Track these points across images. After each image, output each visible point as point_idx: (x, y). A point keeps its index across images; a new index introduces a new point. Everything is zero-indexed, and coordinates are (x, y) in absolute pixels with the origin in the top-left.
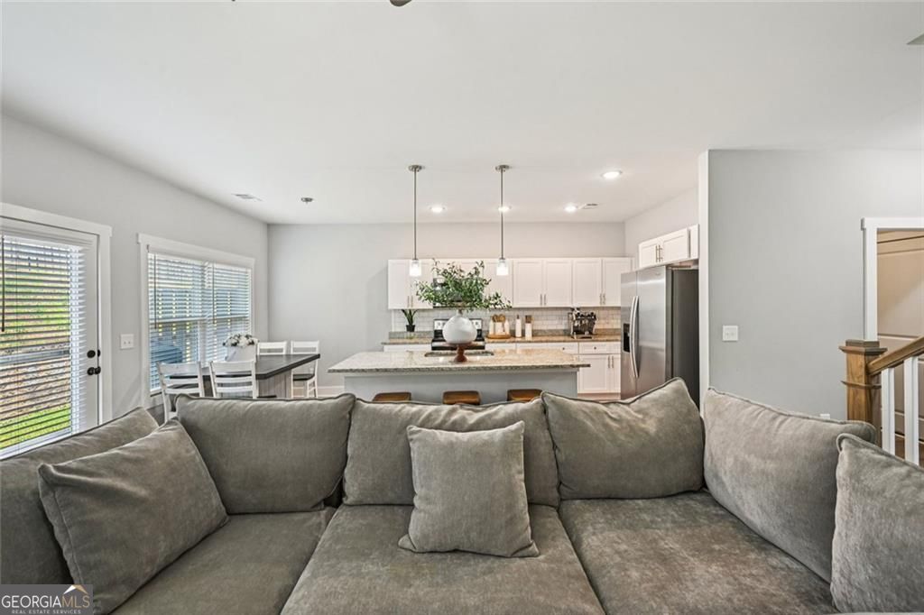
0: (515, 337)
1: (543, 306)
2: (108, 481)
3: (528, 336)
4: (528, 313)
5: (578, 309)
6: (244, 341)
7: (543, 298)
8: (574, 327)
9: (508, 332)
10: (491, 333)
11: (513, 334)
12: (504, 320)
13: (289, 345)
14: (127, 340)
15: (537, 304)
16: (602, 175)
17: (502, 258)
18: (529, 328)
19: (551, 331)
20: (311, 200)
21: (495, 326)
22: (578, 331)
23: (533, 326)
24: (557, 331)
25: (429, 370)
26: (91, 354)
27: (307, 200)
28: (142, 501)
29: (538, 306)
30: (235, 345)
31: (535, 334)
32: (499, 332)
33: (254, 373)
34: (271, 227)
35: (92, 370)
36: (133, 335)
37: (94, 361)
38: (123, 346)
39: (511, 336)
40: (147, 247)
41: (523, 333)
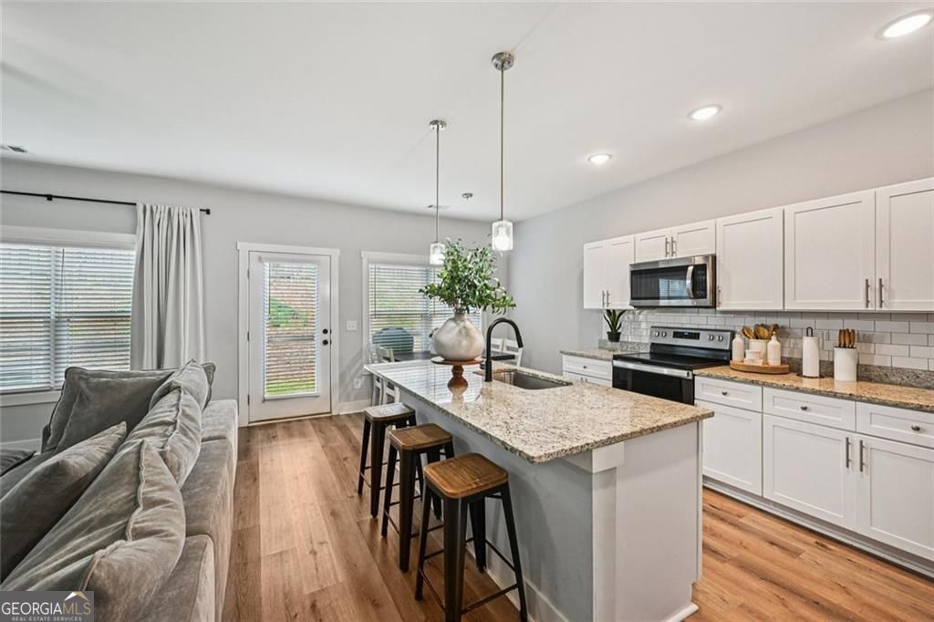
0: (800, 373)
1: (876, 308)
3: (843, 379)
4: (846, 325)
7: (875, 290)
9: (774, 361)
10: (736, 358)
11: (792, 367)
12: (770, 339)
14: (352, 325)
18: (844, 362)
20: (471, 195)
21: (746, 346)
23: (860, 356)
26: (325, 331)
27: (468, 195)
29: (862, 308)
31: (864, 374)
32: (752, 359)
35: (325, 342)
36: (355, 322)
37: (327, 337)
38: (348, 329)
39: (791, 370)
40: (368, 260)
41: (827, 370)
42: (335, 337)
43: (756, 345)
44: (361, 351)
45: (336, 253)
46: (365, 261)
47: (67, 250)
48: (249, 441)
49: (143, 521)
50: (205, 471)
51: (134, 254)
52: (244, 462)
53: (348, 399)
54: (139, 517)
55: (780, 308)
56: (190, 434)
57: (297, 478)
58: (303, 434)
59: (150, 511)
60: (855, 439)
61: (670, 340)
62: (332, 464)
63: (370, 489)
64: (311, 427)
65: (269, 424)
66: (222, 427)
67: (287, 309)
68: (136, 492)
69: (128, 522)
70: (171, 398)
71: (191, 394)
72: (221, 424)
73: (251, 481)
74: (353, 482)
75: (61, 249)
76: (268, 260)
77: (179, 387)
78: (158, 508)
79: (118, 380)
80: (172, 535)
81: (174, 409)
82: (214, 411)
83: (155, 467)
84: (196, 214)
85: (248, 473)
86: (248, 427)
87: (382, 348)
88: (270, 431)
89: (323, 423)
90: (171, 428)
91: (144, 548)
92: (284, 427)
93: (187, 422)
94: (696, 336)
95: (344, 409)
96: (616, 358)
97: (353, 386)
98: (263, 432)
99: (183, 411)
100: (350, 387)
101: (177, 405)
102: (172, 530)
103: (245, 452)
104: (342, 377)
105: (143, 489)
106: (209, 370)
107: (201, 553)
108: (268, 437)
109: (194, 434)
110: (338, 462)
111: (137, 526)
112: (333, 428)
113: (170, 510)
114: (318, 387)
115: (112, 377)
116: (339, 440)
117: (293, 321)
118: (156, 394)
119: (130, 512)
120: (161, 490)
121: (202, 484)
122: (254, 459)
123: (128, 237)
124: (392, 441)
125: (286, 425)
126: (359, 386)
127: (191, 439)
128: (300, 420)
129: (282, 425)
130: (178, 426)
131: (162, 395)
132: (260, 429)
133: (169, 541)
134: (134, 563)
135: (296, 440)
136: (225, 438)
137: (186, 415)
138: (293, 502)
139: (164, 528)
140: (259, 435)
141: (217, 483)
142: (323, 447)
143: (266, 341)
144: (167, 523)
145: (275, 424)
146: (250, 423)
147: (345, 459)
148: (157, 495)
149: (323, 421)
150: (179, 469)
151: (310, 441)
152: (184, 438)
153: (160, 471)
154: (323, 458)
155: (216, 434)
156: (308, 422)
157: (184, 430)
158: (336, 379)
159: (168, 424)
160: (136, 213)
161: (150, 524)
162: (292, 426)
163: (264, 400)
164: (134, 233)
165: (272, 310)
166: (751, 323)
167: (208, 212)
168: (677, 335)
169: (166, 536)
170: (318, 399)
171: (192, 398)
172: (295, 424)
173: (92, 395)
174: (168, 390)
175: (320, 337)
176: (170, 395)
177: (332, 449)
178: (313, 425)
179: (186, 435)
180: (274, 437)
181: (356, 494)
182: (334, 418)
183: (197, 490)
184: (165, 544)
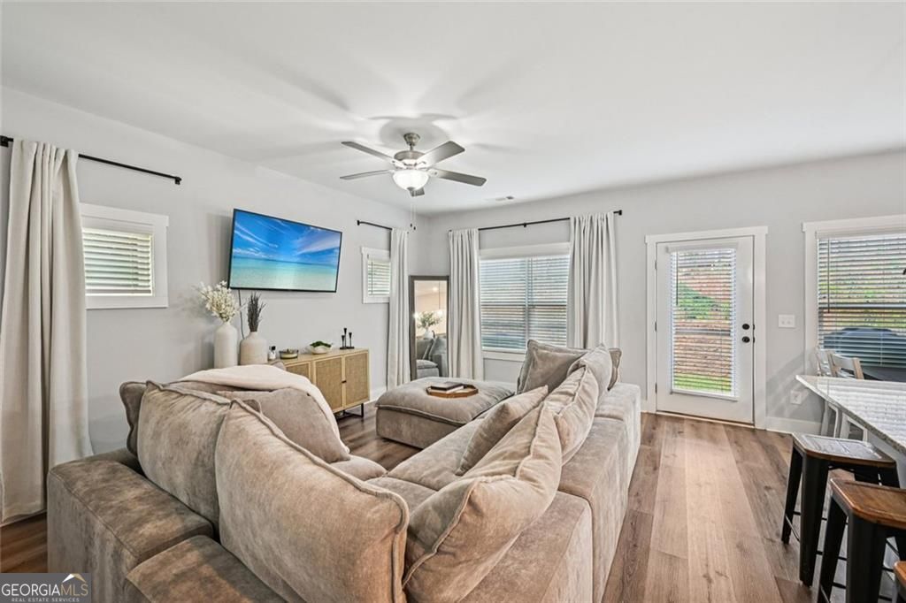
14: (786, 320)
26: (746, 327)
35: (746, 340)
36: (793, 316)
37: (748, 333)
38: (781, 325)
42: (760, 333)
44: (803, 355)
45: (761, 232)
46: (809, 235)
47: (534, 259)
48: (654, 428)
49: (528, 467)
50: (598, 444)
51: (569, 256)
52: (647, 447)
53: (780, 413)
54: (527, 464)
56: (585, 409)
57: (700, 486)
58: (713, 440)
59: (536, 461)
62: (747, 487)
63: (799, 544)
64: (724, 435)
65: (676, 418)
66: (621, 409)
67: (705, 300)
68: (531, 442)
69: (519, 463)
70: (578, 373)
71: (594, 374)
72: (621, 405)
73: (652, 468)
74: (775, 522)
75: (527, 259)
76: (677, 250)
77: (584, 366)
78: (541, 461)
79: (553, 353)
80: (542, 489)
81: (577, 383)
82: (617, 392)
83: (548, 428)
84: (611, 216)
85: (650, 459)
86: (656, 415)
87: (838, 355)
88: (677, 425)
89: (741, 434)
90: (571, 399)
91: (518, 489)
92: (693, 425)
93: (584, 397)
95: (775, 425)
97: (789, 398)
98: (670, 423)
99: (583, 387)
100: (783, 400)
101: (580, 380)
102: (543, 484)
103: (648, 438)
104: (770, 385)
105: (536, 441)
106: (616, 355)
107: (578, 514)
108: (674, 430)
109: (588, 408)
110: (755, 488)
111: (525, 469)
112: (754, 444)
113: (548, 466)
114: (736, 390)
115: (551, 350)
116: (762, 462)
117: (712, 313)
118: (570, 368)
119: (523, 456)
120: (547, 447)
121: (593, 455)
122: (657, 449)
123: (566, 245)
124: (835, 492)
125: (695, 423)
126: (799, 402)
127: (584, 412)
128: (712, 422)
129: (691, 422)
130: (575, 399)
131: (574, 370)
132: (667, 420)
133: (538, 492)
134: (503, 499)
135: (705, 443)
136: (622, 420)
137: (585, 391)
138: (692, 509)
139: (539, 480)
140: (665, 426)
141: (605, 458)
142: (737, 462)
143: (674, 332)
144: (542, 477)
145: (683, 419)
146: (657, 411)
147: (767, 488)
148: (543, 451)
149: (742, 433)
150: (568, 435)
151: (722, 450)
152: (578, 409)
153: (548, 431)
154: (737, 478)
155: (615, 413)
156: (722, 427)
157: (580, 403)
158: (761, 385)
159: (570, 395)
160: (570, 225)
161: (532, 471)
162: (702, 426)
163: (672, 393)
164: (569, 241)
165: (679, 300)
167: (620, 213)
169: (538, 487)
170: (735, 404)
171: (593, 377)
172: (706, 425)
173: (539, 362)
174: (577, 367)
175: (737, 333)
176: (578, 371)
177: (750, 470)
178: (727, 432)
179: (581, 407)
180: (680, 432)
181: (779, 540)
182: (758, 432)
183: (588, 458)
184: (535, 494)
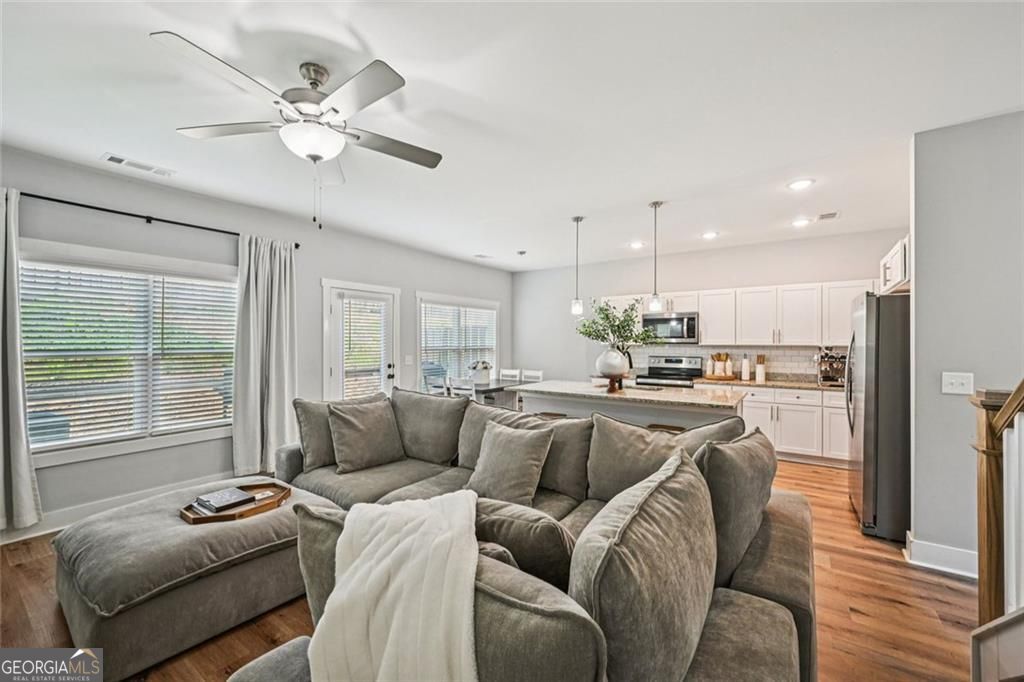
0: (741, 379)
1: (777, 344)
2: (348, 417)
3: (760, 378)
4: (761, 352)
5: (827, 348)
6: (480, 366)
7: (778, 334)
8: (821, 371)
9: (729, 373)
10: (709, 372)
11: (737, 376)
12: (726, 361)
13: (521, 373)
14: (409, 360)
15: (769, 342)
16: (788, 186)
17: (655, 294)
18: (760, 370)
19: (794, 375)
20: (524, 253)
21: (714, 366)
22: (826, 378)
23: (766, 368)
24: (807, 376)
25: (584, 396)
26: (389, 366)
27: (522, 253)
28: (359, 430)
29: (771, 344)
30: (474, 368)
31: (768, 377)
32: (719, 372)
33: (474, 389)
34: (514, 275)
35: (390, 376)
36: (412, 357)
37: (390, 371)
38: (407, 363)
39: (736, 378)
40: (421, 299)
41: (753, 376)
42: (396, 371)
43: (719, 365)
44: (416, 383)
45: (397, 292)
46: (418, 300)
47: (167, 279)
55: (733, 344)
60: (775, 406)
61: (664, 365)
84: (293, 249)
94: (681, 361)
96: (638, 377)
143: (345, 376)
166: (715, 352)
168: (667, 361)
175: (385, 371)
